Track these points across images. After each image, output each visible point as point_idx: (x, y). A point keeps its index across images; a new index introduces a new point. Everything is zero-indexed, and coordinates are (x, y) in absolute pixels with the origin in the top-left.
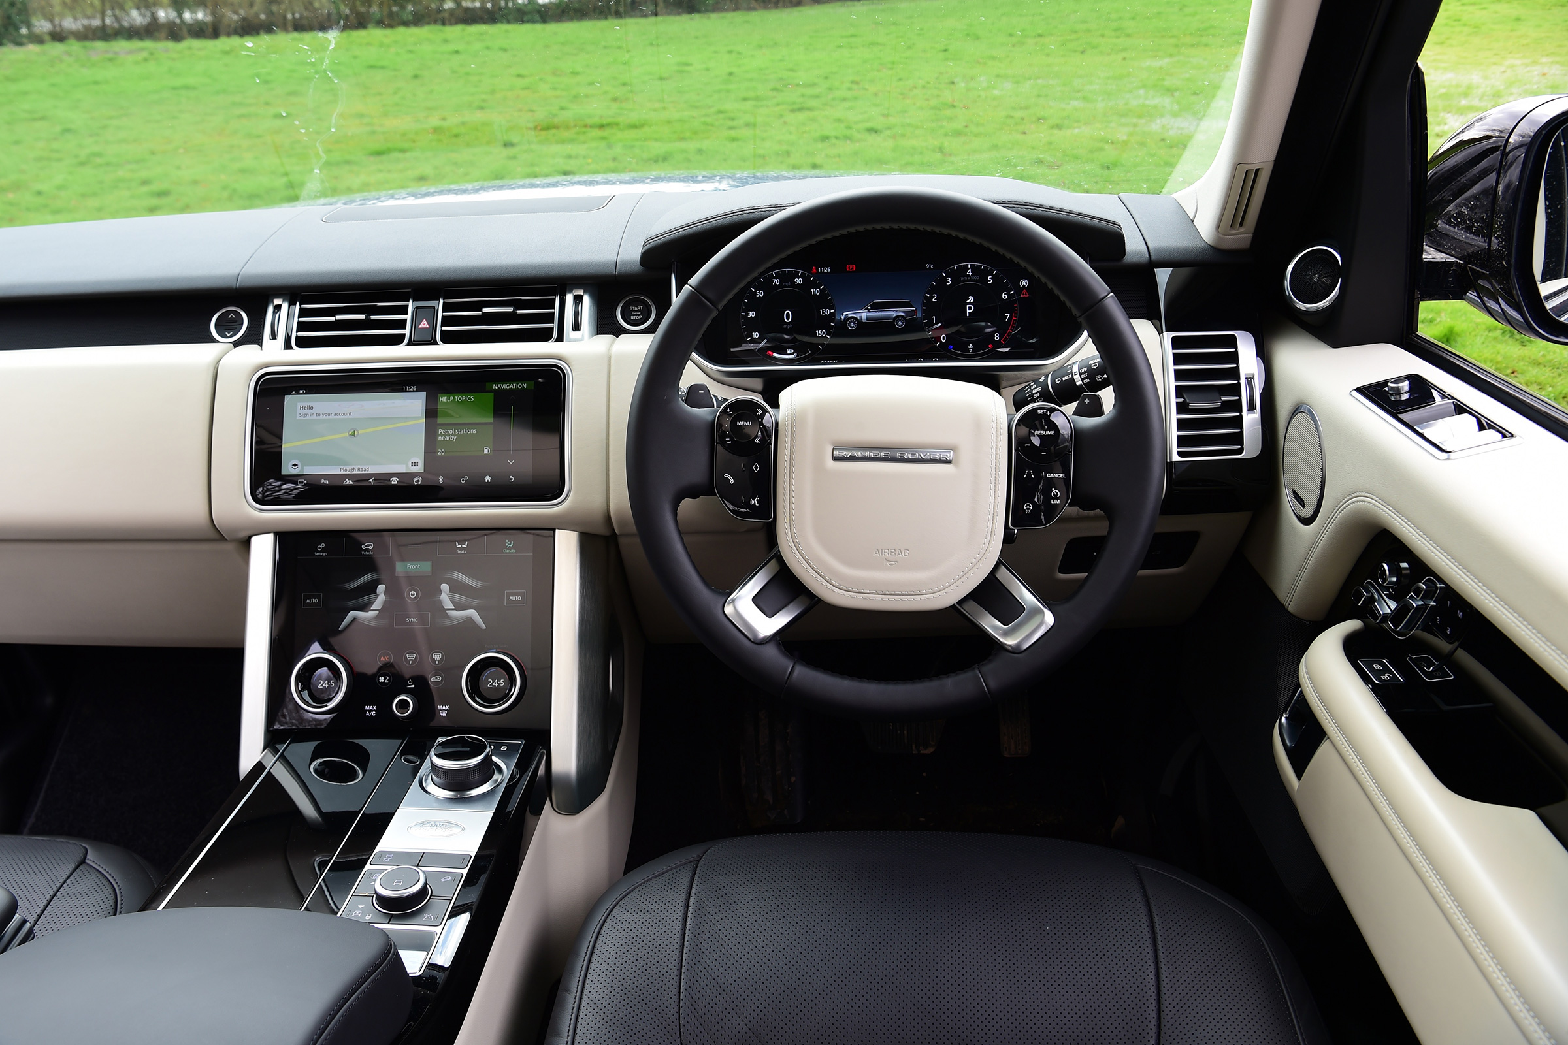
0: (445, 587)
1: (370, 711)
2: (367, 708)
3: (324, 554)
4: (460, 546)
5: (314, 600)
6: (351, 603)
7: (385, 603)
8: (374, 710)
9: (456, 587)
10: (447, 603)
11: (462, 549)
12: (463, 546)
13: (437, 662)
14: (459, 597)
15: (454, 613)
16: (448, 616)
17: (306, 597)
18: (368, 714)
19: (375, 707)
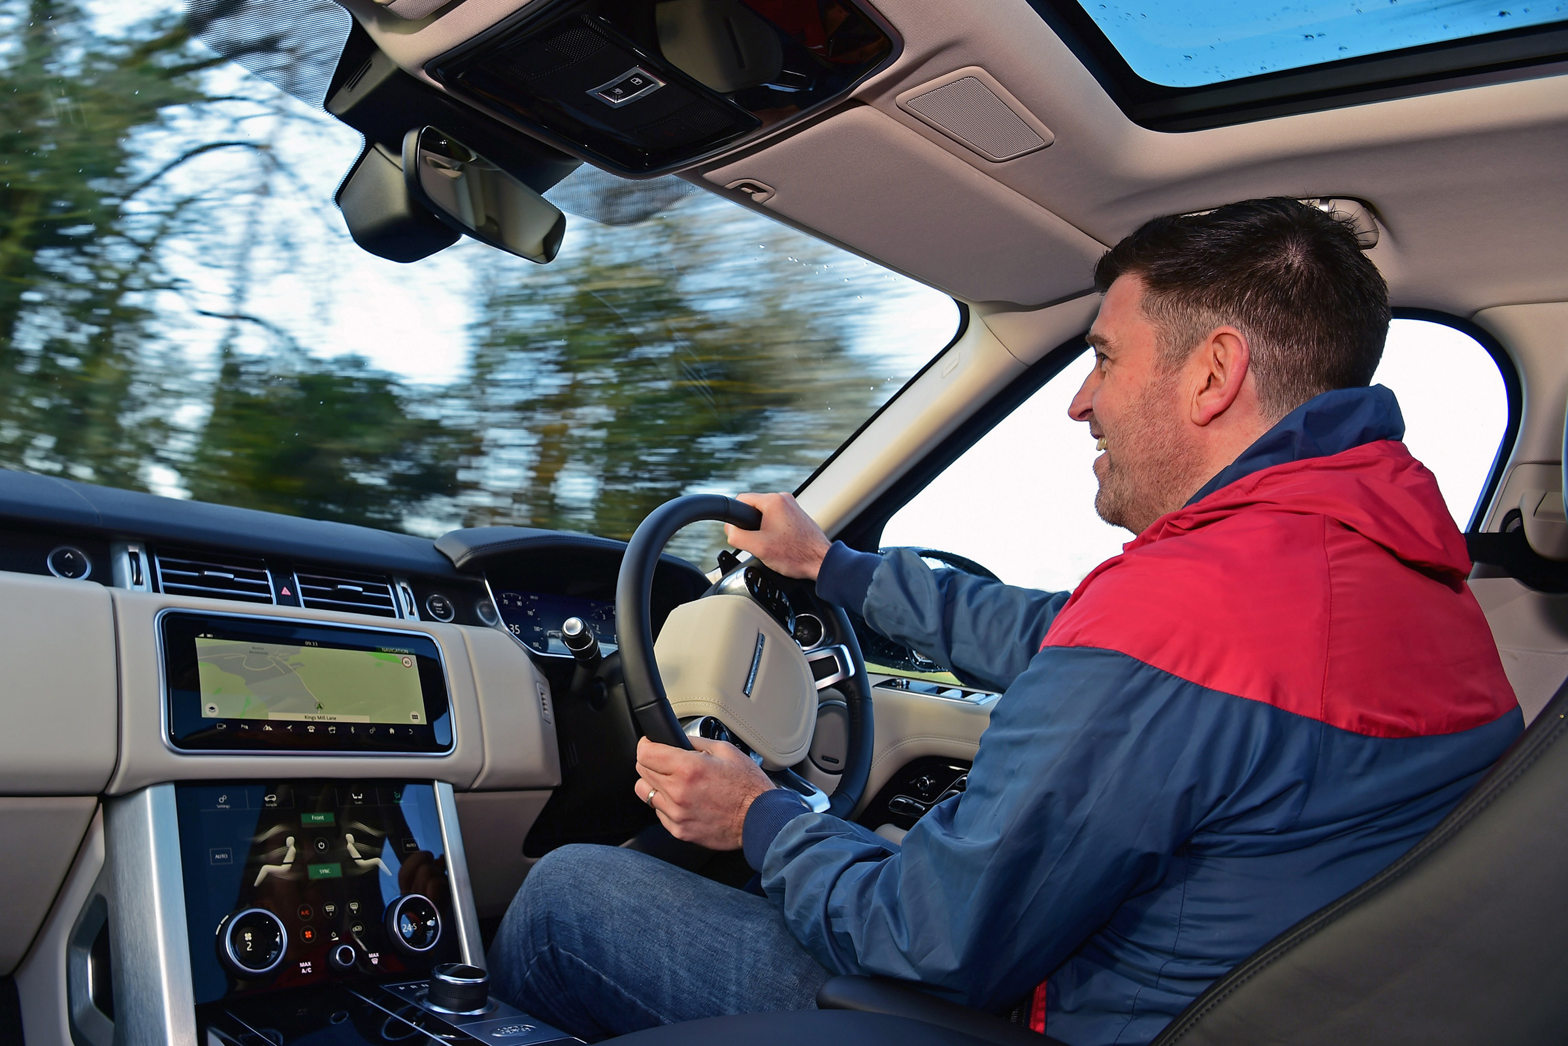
0: (350, 837)
1: (305, 968)
2: (302, 965)
3: (227, 807)
4: (356, 797)
5: (223, 856)
6: (263, 857)
7: (297, 855)
8: (309, 967)
9: (360, 837)
10: (355, 854)
11: (358, 800)
12: (359, 797)
13: (355, 912)
14: (363, 846)
15: (362, 862)
16: (357, 866)
17: (214, 854)
18: (303, 971)
19: (309, 963)
